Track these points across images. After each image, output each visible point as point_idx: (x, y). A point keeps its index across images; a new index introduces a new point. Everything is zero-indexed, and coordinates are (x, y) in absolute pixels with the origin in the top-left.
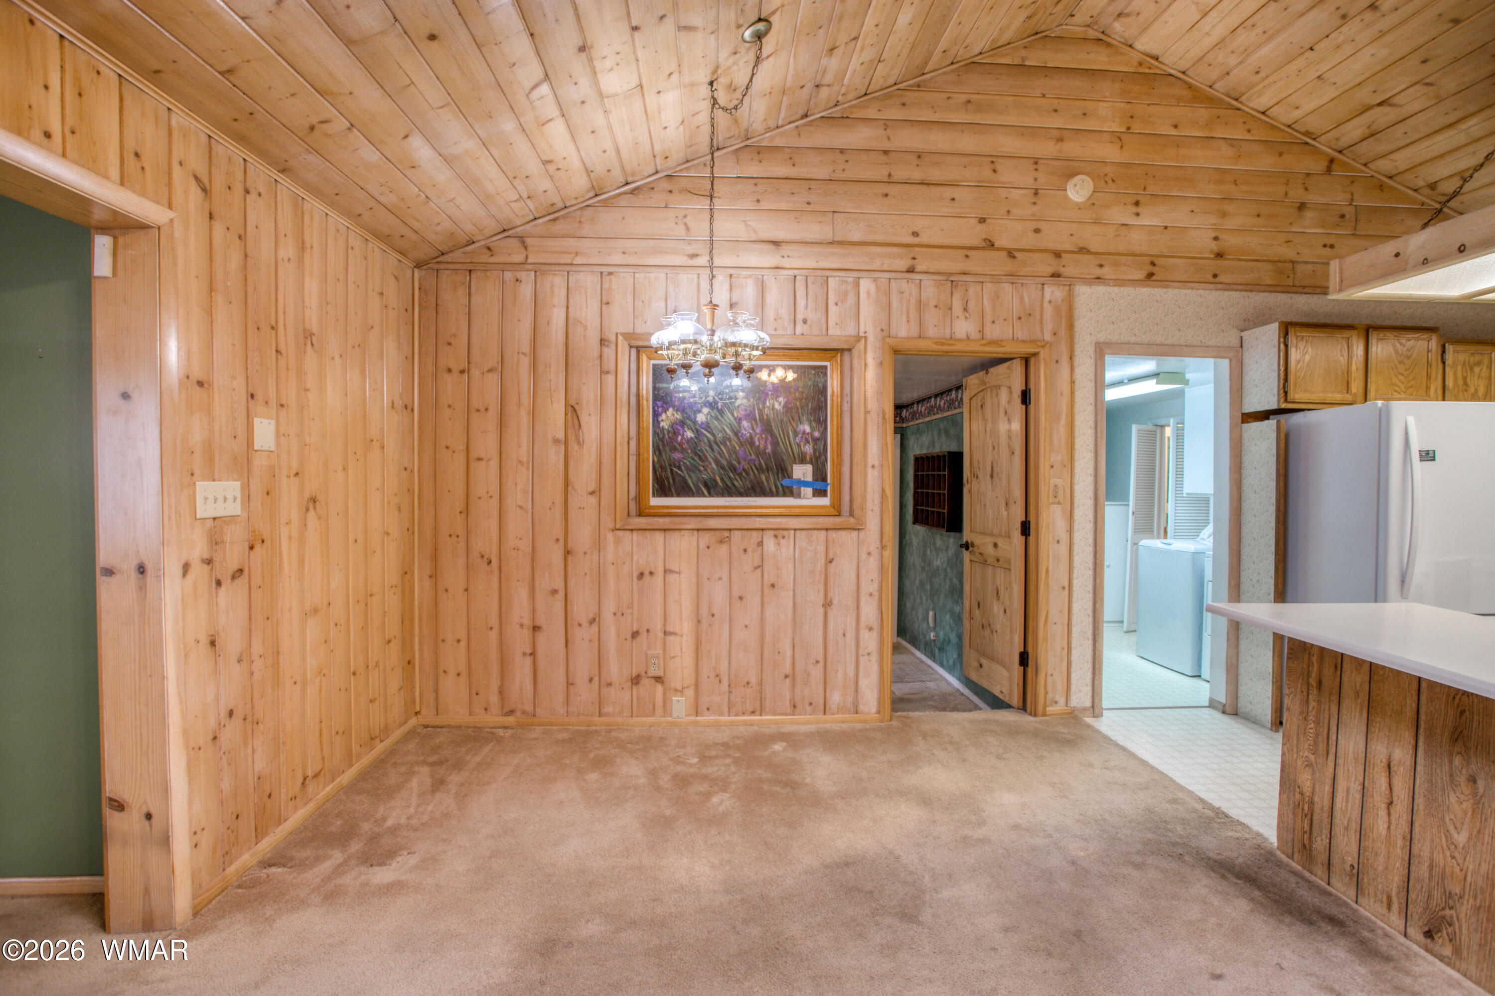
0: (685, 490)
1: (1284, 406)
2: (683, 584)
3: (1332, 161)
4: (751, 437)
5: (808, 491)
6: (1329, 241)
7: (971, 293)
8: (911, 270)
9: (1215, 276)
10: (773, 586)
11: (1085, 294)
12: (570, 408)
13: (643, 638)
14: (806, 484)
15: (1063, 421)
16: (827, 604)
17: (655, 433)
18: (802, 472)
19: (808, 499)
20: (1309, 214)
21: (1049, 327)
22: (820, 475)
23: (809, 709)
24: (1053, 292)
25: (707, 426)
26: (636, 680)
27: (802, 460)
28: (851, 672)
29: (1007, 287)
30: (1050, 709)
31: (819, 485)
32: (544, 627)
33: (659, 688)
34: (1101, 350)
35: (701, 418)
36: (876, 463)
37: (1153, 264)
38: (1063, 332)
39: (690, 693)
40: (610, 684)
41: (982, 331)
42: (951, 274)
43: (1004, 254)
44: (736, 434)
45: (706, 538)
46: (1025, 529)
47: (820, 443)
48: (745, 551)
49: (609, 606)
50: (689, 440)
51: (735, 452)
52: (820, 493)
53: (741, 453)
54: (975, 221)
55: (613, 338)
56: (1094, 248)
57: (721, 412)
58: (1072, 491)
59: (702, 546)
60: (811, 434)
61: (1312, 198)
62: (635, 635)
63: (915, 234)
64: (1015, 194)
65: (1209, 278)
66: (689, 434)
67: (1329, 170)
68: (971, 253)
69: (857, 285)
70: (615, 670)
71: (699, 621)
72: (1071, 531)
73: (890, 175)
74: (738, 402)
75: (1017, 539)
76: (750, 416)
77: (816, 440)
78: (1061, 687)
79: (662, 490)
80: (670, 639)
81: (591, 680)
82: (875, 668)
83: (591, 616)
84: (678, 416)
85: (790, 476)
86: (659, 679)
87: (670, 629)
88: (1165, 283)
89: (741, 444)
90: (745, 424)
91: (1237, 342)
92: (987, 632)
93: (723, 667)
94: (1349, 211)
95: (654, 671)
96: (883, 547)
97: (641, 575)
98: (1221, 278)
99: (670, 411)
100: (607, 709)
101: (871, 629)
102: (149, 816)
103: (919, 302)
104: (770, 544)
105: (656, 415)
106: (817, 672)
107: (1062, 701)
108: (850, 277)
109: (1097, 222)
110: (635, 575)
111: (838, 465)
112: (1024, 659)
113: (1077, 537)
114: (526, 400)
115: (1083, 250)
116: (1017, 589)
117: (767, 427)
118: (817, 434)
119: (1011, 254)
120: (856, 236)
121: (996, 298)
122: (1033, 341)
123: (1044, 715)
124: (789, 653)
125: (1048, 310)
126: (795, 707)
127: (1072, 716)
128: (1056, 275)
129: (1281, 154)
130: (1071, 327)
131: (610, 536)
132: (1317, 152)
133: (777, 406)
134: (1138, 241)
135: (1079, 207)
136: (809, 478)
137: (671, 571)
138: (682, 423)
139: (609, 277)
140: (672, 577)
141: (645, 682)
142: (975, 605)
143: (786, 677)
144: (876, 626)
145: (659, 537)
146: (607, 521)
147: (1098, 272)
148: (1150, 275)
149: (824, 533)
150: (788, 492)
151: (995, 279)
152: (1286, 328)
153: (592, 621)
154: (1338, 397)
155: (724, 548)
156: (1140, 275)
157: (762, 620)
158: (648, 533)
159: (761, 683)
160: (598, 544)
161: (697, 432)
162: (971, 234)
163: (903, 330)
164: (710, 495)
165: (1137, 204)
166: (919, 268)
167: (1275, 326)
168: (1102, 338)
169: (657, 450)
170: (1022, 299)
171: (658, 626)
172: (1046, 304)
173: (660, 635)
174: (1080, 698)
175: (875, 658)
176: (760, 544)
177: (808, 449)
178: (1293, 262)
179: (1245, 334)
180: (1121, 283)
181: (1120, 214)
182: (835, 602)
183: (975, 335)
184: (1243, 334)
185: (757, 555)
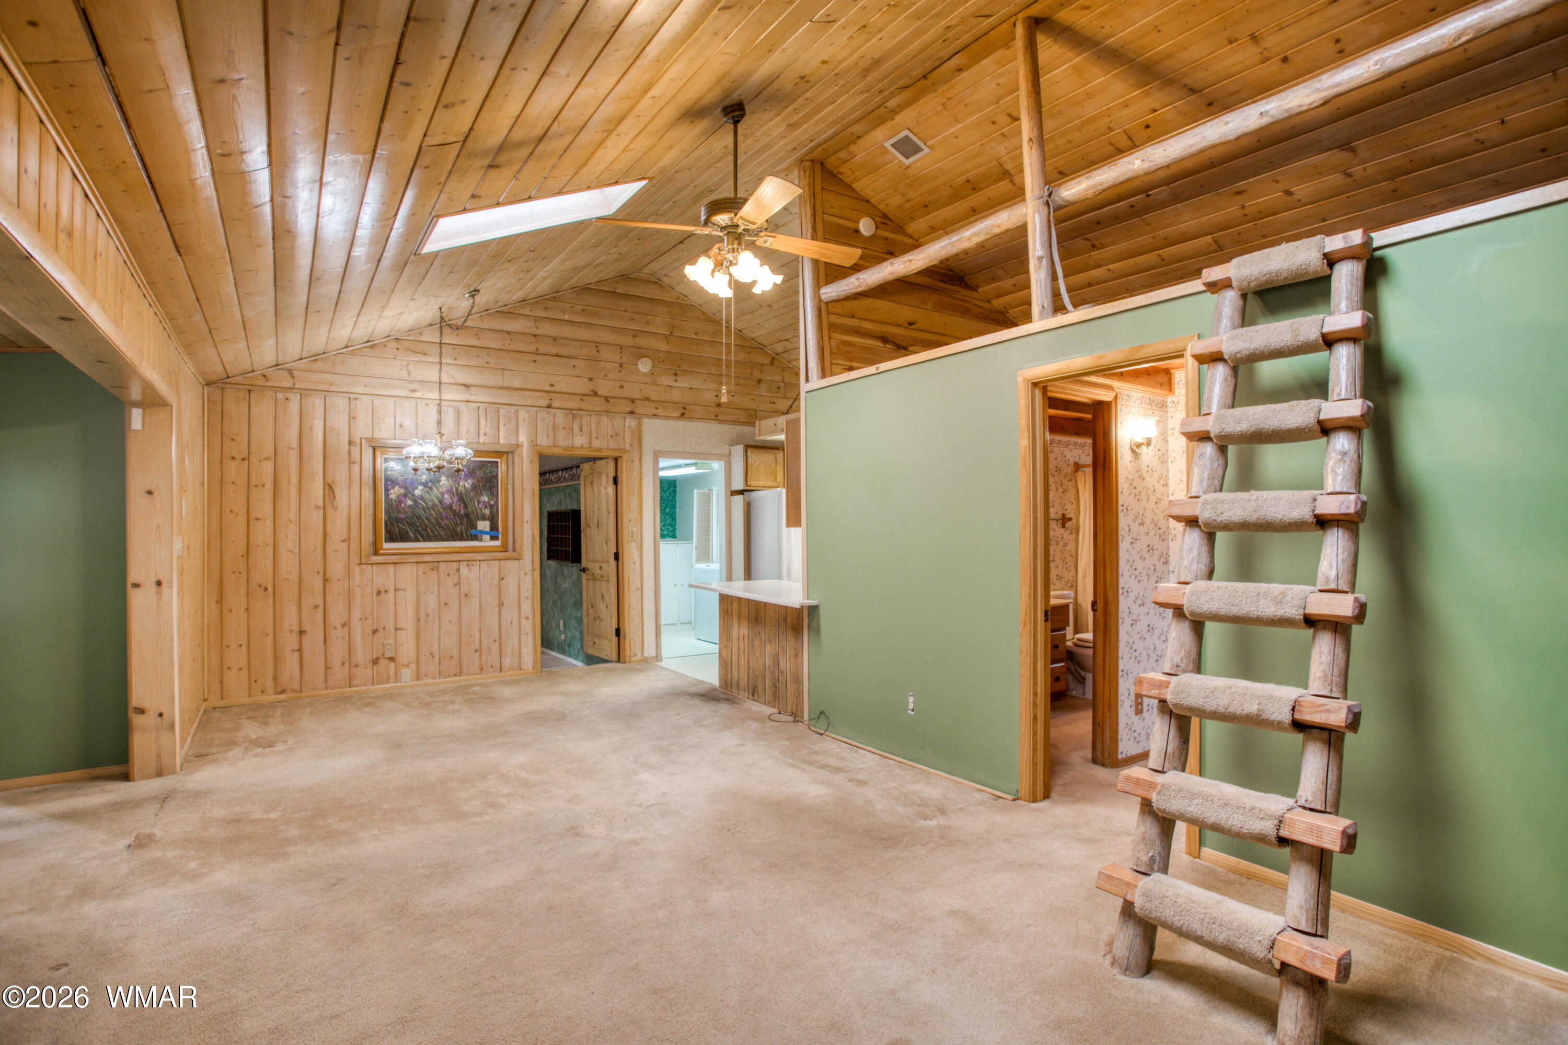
0: (404, 538)
1: (746, 488)
2: (408, 599)
3: (773, 358)
4: (450, 504)
5: (487, 537)
6: (773, 400)
7: (584, 420)
8: (549, 407)
9: (716, 416)
10: (466, 595)
11: (649, 425)
12: (327, 486)
13: (381, 634)
14: (486, 533)
15: (636, 495)
16: (501, 605)
17: (386, 502)
18: (484, 525)
19: (487, 542)
20: (763, 386)
21: (628, 441)
22: (494, 527)
23: (491, 670)
24: (630, 422)
25: (422, 498)
26: (376, 661)
27: (484, 518)
28: (516, 645)
29: (605, 418)
30: (633, 659)
31: (494, 533)
32: (308, 630)
33: (392, 665)
34: (657, 455)
35: (417, 492)
36: (529, 520)
37: (684, 408)
38: (636, 444)
39: (413, 666)
40: (357, 666)
41: (590, 443)
42: (573, 410)
43: (603, 399)
44: (441, 502)
45: (422, 568)
46: (617, 556)
47: (493, 508)
48: (448, 574)
49: (356, 614)
50: (410, 507)
51: (441, 514)
52: (494, 538)
53: (444, 514)
54: (586, 380)
55: (358, 441)
56: (653, 398)
57: (431, 488)
58: (641, 534)
59: (420, 572)
60: (489, 502)
61: (763, 377)
62: (375, 632)
63: (552, 385)
64: (609, 365)
65: (714, 418)
66: (410, 502)
67: (772, 363)
68: (584, 398)
69: (517, 413)
70: (362, 655)
71: (418, 620)
72: (641, 557)
73: (537, 350)
74: (442, 483)
75: (613, 562)
76: (450, 491)
77: (491, 506)
78: (638, 645)
79: (391, 538)
80: (399, 632)
81: (343, 664)
82: (531, 642)
83: (343, 621)
84: (402, 491)
85: (476, 528)
86: (392, 659)
87: (399, 626)
88: (690, 419)
89: (444, 509)
90: (446, 496)
91: (728, 452)
92: (598, 621)
93: (435, 648)
94: (781, 385)
95: (388, 654)
96: (534, 569)
97: (379, 593)
98: (719, 418)
99: (397, 488)
100: (355, 682)
101: (527, 618)
102: (161, 715)
103: (554, 425)
104: (464, 570)
105: (387, 490)
106: (495, 647)
107: (639, 654)
108: (513, 409)
109: (654, 384)
110: (375, 592)
111: (505, 521)
112: (618, 632)
113: (645, 560)
114: (294, 479)
115: (647, 399)
116: (613, 592)
117: (461, 498)
118: (492, 502)
119: (607, 399)
120: (517, 384)
121: (598, 424)
122: (619, 450)
123: (630, 662)
124: (477, 636)
125: (628, 432)
126: (482, 669)
127: (645, 660)
128: (632, 413)
129: (749, 353)
130: (640, 442)
131: (357, 569)
132: (766, 353)
133: (467, 486)
134: (676, 395)
135: (645, 375)
136: (488, 529)
137: (400, 589)
138: (405, 496)
139: (355, 401)
140: (400, 593)
141: (383, 662)
142: (590, 607)
143: (476, 651)
144: (531, 617)
145: (391, 567)
146: (355, 559)
147: (655, 411)
148: (683, 414)
149: (497, 563)
150: (475, 538)
151: (598, 413)
152: (747, 447)
153: (344, 625)
154: (771, 484)
155: (435, 574)
156: (677, 414)
157: (460, 617)
158: (383, 566)
159: (460, 656)
160: (349, 574)
161: (415, 501)
162: (583, 386)
163: (544, 441)
164: (424, 541)
165: (676, 375)
166: (554, 405)
167: (742, 446)
168: (657, 448)
169: (387, 512)
170: (613, 425)
171: (391, 623)
172: (626, 429)
173: (393, 630)
174: (650, 651)
175: (530, 635)
176: (458, 570)
177: (487, 512)
178: (755, 410)
179: (732, 448)
180: (668, 418)
181: (667, 380)
182: (506, 603)
183: (586, 445)
184: (728, 449)
185: (456, 577)
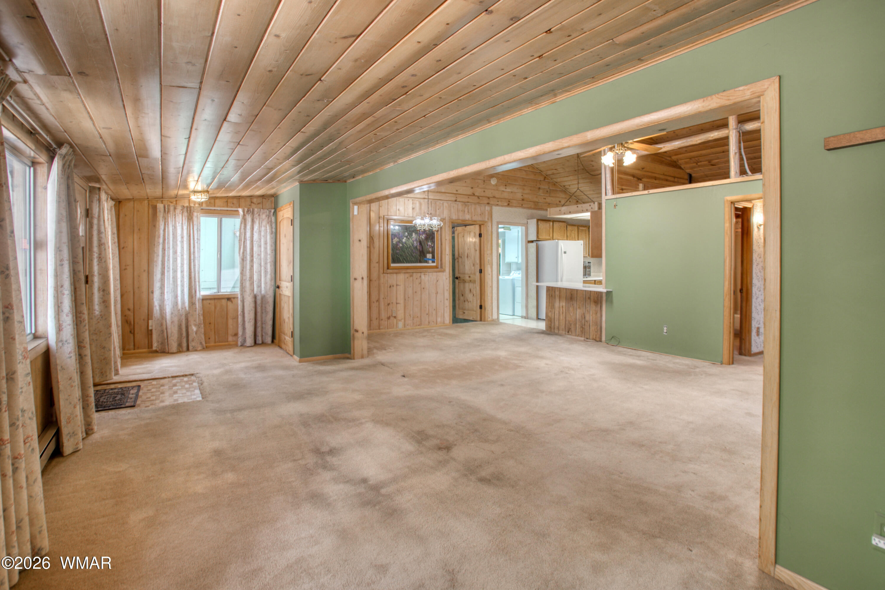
0: (399, 261)
1: (538, 239)
2: (401, 289)
3: (545, 177)
4: (417, 246)
5: (430, 261)
6: (545, 197)
7: (469, 208)
8: (456, 201)
9: (522, 205)
10: (424, 288)
11: (495, 209)
12: (371, 238)
13: (391, 305)
15: (490, 242)
16: (437, 293)
17: (392, 245)
18: (429, 256)
19: (431, 264)
20: (541, 191)
21: (487, 217)
22: (433, 257)
23: (433, 323)
24: (487, 208)
25: (405, 243)
26: (389, 318)
27: (429, 253)
28: (442, 312)
29: (477, 206)
30: (489, 320)
31: (433, 260)
33: (395, 320)
34: (498, 223)
35: (404, 240)
36: (448, 254)
37: (509, 201)
38: (490, 218)
39: (403, 321)
40: (382, 320)
41: (472, 218)
42: (465, 202)
43: (477, 197)
44: (413, 245)
45: (407, 275)
46: (481, 271)
47: (433, 248)
48: (417, 279)
49: (382, 296)
50: (401, 247)
51: (413, 250)
52: (433, 262)
53: (414, 251)
54: (470, 188)
55: (383, 217)
56: (496, 197)
57: (409, 239)
58: (492, 261)
59: (406, 277)
60: (431, 245)
61: (542, 187)
62: (389, 304)
63: (457, 191)
64: (479, 181)
65: (521, 206)
66: (401, 245)
67: (545, 179)
68: (470, 197)
69: (443, 204)
70: (384, 315)
71: (405, 299)
72: (492, 272)
74: (413, 236)
75: (478, 274)
76: (416, 240)
77: (432, 247)
78: (490, 314)
79: (394, 261)
80: (398, 305)
81: (377, 319)
82: (448, 311)
83: (377, 299)
84: (398, 240)
85: (426, 257)
86: (395, 317)
87: (398, 302)
88: (512, 206)
89: (414, 248)
90: (415, 242)
91: (526, 222)
92: (466, 303)
93: (411, 312)
94: (549, 190)
95: (394, 315)
96: (450, 277)
97: (390, 287)
98: (523, 206)
99: (396, 238)
100: (381, 327)
101: (447, 300)
102: (363, 333)
103: (458, 209)
104: (423, 277)
105: (392, 239)
106: (434, 312)
107: (491, 317)
108: (442, 202)
109: (497, 190)
110: (389, 286)
111: (438, 254)
112: (481, 307)
115: (494, 197)
116: (478, 288)
117: (420, 243)
118: (432, 245)
119: (478, 197)
120: (443, 191)
121: (475, 209)
122: (483, 221)
123: (487, 321)
124: (428, 307)
125: (487, 213)
126: (429, 323)
127: (493, 320)
128: (488, 204)
129: (535, 175)
130: (491, 217)
131: (382, 275)
132: (542, 175)
133: (423, 237)
134: (506, 195)
135: (493, 185)
136: (431, 258)
137: (398, 285)
138: (399, 242)
140: (398, 287)
141: (392, 318)
142: (461, 295)
143: (427, 314)
144: (449, 299)
145: (395, 275)
146: (381, 271)
147: (497, 203)
148: (509, 204)
149: (435, 273)
150: (426, 262)
151: (475, 204)
152: (538, 220)
153: (377, 301)
154: (548, 237)
155: (411, 278)
156: (506, 204)
157: (421, 298)
158: (392, 274)
159: (421, 317)
160: (379, 278)
161: (403, 244)
162: (469, 191)
163: (454, 217)
164: (406, 263)
165: (506, 186)
166: (458, 200)
167: (535, 220)
168: (498, 220)
169: (393, 250)
170: (481, 210)
171: (395, 302)
172: (486, 211)
173: (395, 304)
174: (495, 317)
175: (448, 308)
176: (420, 277)
177: (430, 250)
178: (538, 202)
180: (502, 206)
181: (502, 188)
182: (439, 292)
183: (470, 219)
184: (528, 220)
185: (420, 280)
